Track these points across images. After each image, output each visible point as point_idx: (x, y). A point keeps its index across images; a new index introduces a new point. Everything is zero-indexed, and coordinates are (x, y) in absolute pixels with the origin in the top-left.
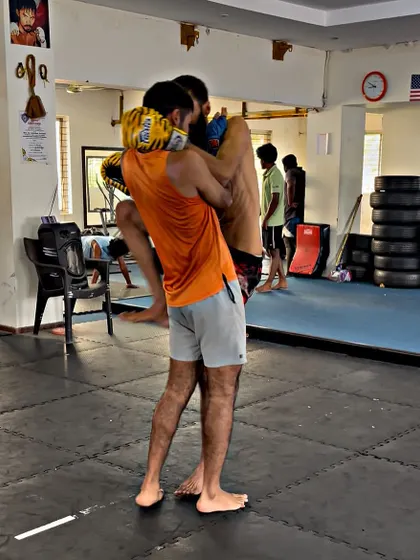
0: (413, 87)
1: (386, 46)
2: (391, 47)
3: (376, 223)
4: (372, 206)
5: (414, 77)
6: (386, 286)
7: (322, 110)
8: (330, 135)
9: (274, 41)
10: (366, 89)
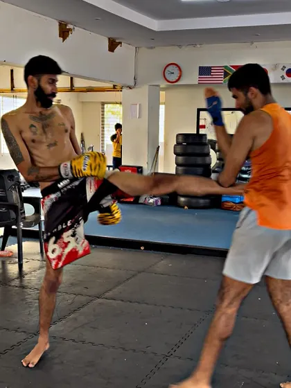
0: (200, 75)
1: (180, 46)
2: (183, 47)
3: (178, 165)
4: (175, 154)
5: (200, 67)
6: (189, 208)
7: (134, 88)
8: (140, 105)
9: (109, 39)
10: (166, 75)
